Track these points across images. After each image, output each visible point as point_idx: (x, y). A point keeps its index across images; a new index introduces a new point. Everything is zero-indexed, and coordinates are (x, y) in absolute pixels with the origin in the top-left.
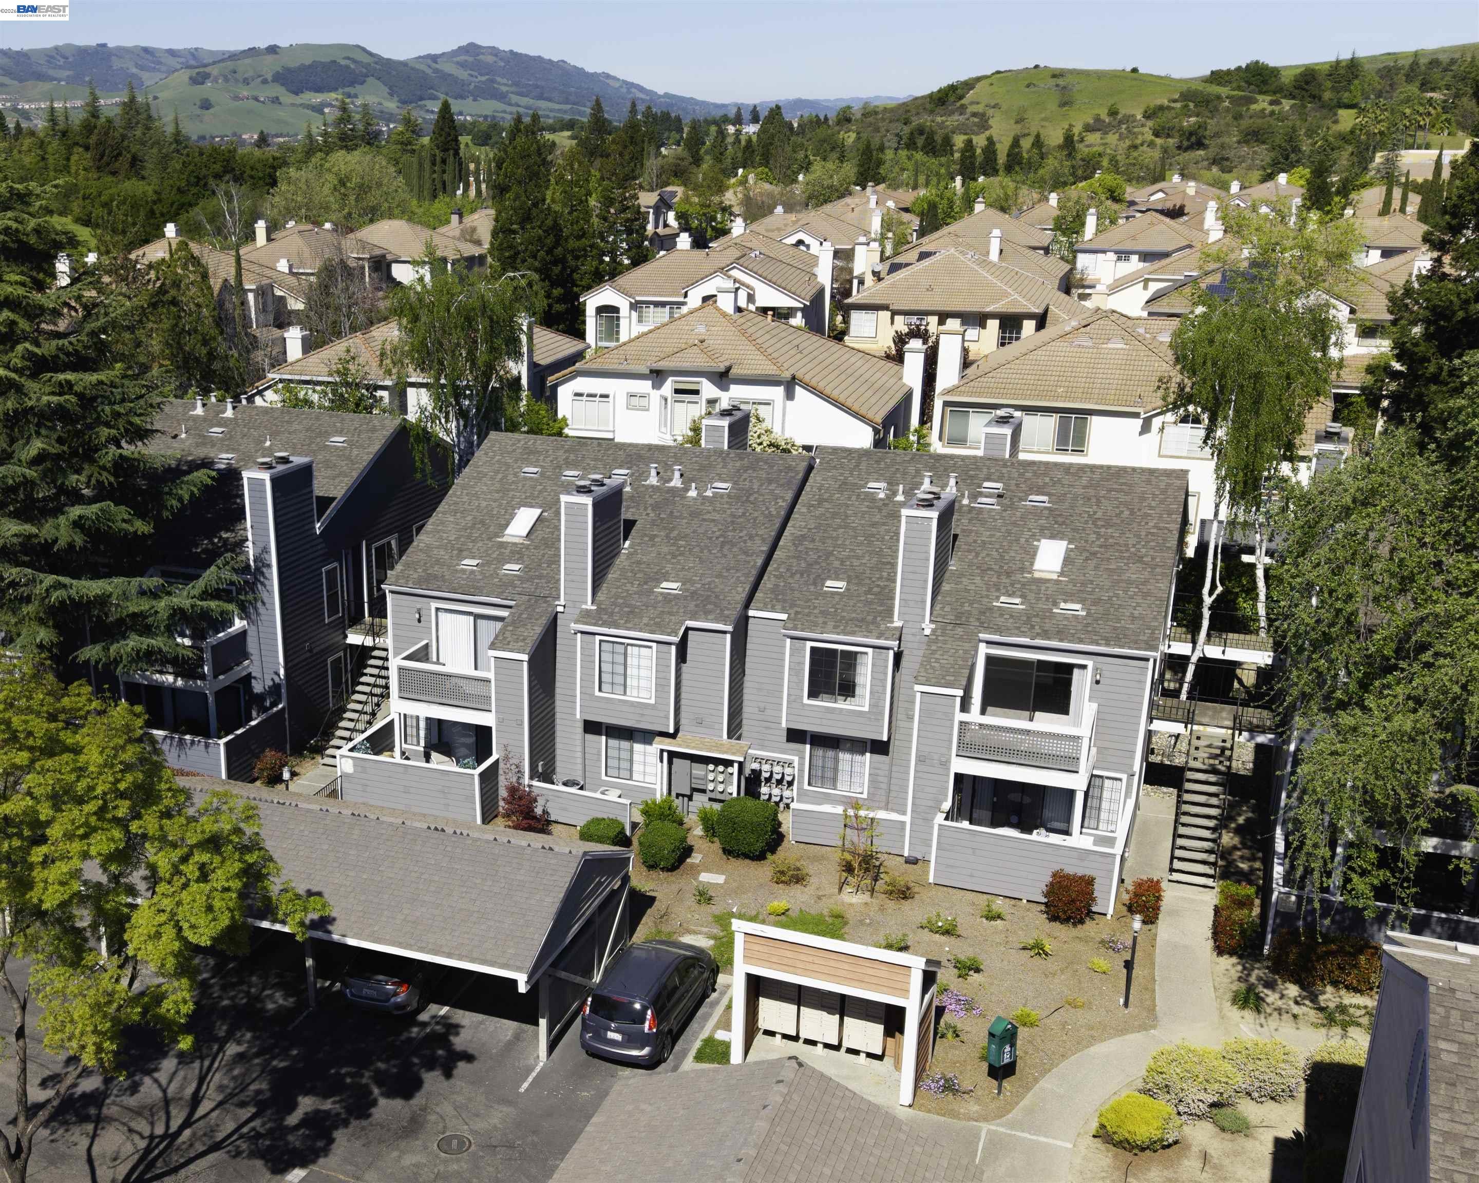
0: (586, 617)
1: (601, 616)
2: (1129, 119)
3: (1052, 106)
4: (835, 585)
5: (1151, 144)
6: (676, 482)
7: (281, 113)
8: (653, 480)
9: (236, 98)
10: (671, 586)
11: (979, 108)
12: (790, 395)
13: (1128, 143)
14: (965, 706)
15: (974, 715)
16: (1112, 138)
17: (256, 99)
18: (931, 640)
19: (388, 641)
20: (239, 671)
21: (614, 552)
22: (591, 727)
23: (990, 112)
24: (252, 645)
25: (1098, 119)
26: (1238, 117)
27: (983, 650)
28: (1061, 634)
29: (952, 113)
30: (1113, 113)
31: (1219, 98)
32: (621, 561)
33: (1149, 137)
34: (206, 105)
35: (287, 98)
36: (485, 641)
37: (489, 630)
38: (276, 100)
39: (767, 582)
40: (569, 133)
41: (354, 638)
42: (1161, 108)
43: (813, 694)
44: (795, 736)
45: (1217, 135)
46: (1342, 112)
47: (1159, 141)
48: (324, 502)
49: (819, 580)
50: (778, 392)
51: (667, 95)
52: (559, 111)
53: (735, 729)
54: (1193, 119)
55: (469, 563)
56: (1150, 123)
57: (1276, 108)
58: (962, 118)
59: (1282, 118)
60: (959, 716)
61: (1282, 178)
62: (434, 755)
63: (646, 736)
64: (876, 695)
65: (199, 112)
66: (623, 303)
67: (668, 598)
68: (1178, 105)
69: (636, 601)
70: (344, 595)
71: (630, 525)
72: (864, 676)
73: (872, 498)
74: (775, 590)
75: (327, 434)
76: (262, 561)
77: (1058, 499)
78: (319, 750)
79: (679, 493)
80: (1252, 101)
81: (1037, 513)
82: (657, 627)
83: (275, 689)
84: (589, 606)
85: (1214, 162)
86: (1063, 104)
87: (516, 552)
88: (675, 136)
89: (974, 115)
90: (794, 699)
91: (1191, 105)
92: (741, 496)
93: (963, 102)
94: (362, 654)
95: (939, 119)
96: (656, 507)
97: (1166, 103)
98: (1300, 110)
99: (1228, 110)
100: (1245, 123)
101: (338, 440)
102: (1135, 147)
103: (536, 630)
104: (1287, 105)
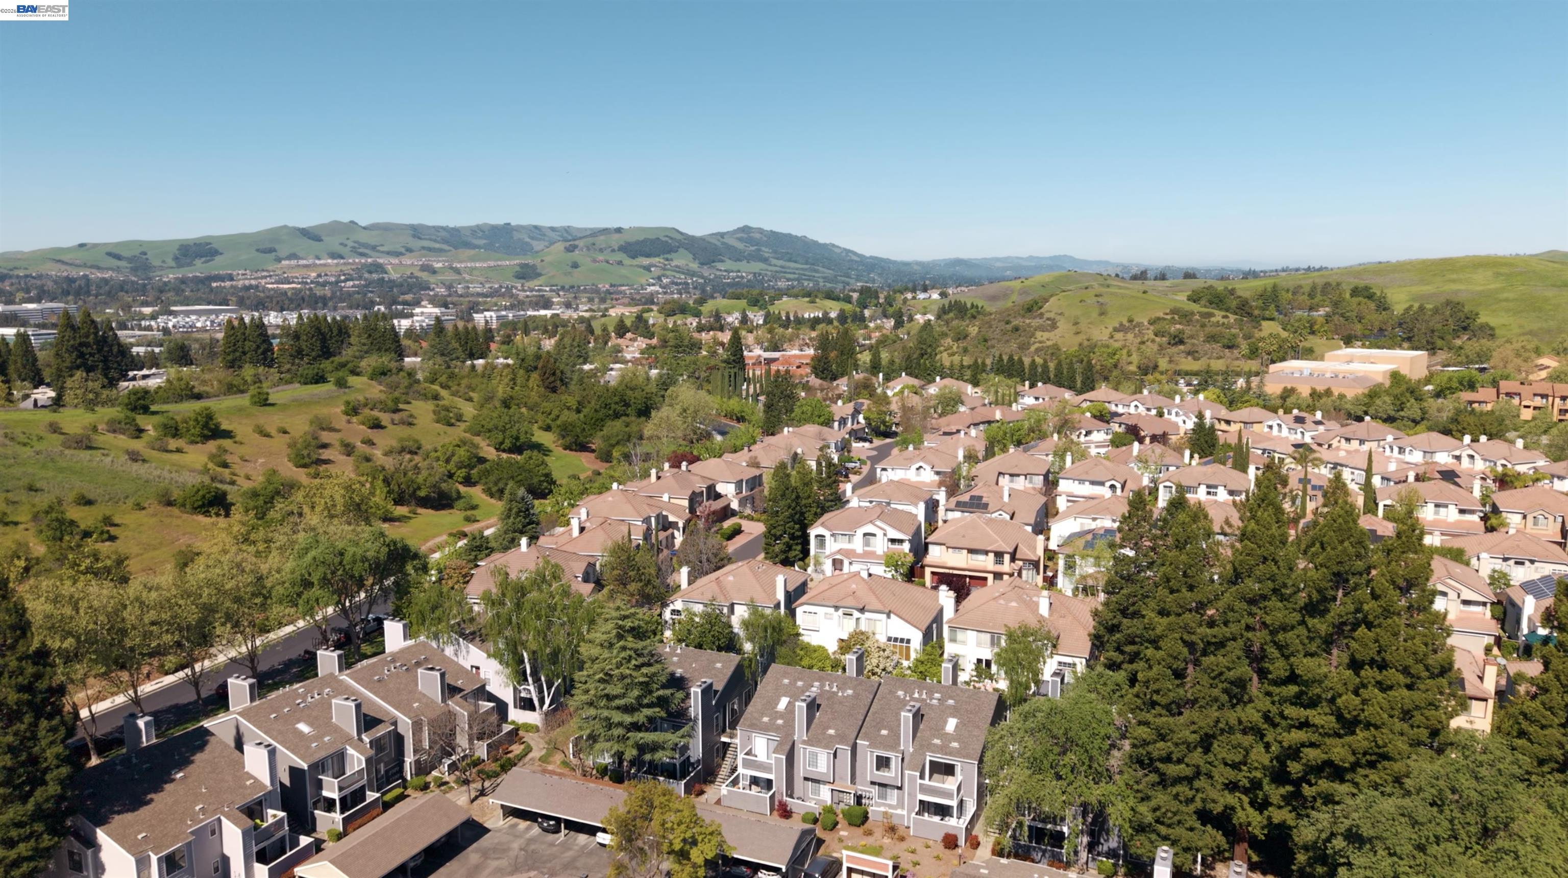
0: (804, 742)
1: (809, 742)
2: (1139, 325)
3: (1095, 314)
4: (884, 732)
5: (1153, 341)
6: (835, 689)
7: (623, 271)
8: (827, 688)
9: (595, 261)
10: (831, 732)
11: (1052, 315)
12: (889, 617)
13: (1139, 340)
14: (922, 777)
15: (926, 781)
16: (1130, 336)
17: (607, 262)
18: (912, 755)
19: (737, 741)
20: (686, 755)
21: (814, 716)
22: (806, 779)
23: (1058, 318)
24: (691, 746)
25: (1121, 324)
26: (1203, 326)
27: (928, 758)
28: (950, 754)
29: (1035, 318)
30: (1131, 321)
31: (1193, 314)
32: (816, 721)
33: (1152, 336)
34: (575, 266)
35: (628, 261)
36: (772, 750)
37: (773, 745)
38: (620, 263)
39: (863, 730)
40: (807, 299)
41: (724, 739)
42: (1159, 319)
43: (878, 769)
44: (873, 783)
45: (1191, 337)
46: (1265, 324)
47: (1158, 339)
48: (716, 692)
49: (879, 730)
50: (883, 617)
51: (871, 257)
52: (802, 269)
53: (853, 781)
54: (1178, 326)
55: (766, 719)
56: (1152, 328)
57: (1226, 321)
58: (1041, 321)
59: (1229, 327)
60: (919, 781)
61: (1201, 396)
62: (753, 787)
63: (825, 783)
64: (896, 771)
65: (570, 270)
66: (827, 533)
67: (831, 736)
68: (1169, 317)
69: (820, 737)
70: (721, 724)
71: (819, 706)
72: (893, 764)
73: (898, 697)
74: (866, 733)
75: (715, 662)
76: (696, 718)
77: (957, 702)
78: (713, 782)
79: (835, 694)
80: (1211, 315)
81: (949, 707)
82: (826, 747)
83: (698, 761)
84: (805, 738)
85: (1189, 353)
86: (1102, 314)
87: (781, 715)
88: (874, 301)
89: (1048, 319)
90: (872, 771)
91: (1176, 317)
92: (856, 696)
93: (1042, 310)
94: (726, 746)
95: (1027, 321)
96: (828, 699)
97: (1161, 315)
98: (1239, 322)
99: (1198, 321)
100: (1208, 329)
101: (719, 665)
102: (1143, 343)
103: (788, 747)
104: (1232, 318)
